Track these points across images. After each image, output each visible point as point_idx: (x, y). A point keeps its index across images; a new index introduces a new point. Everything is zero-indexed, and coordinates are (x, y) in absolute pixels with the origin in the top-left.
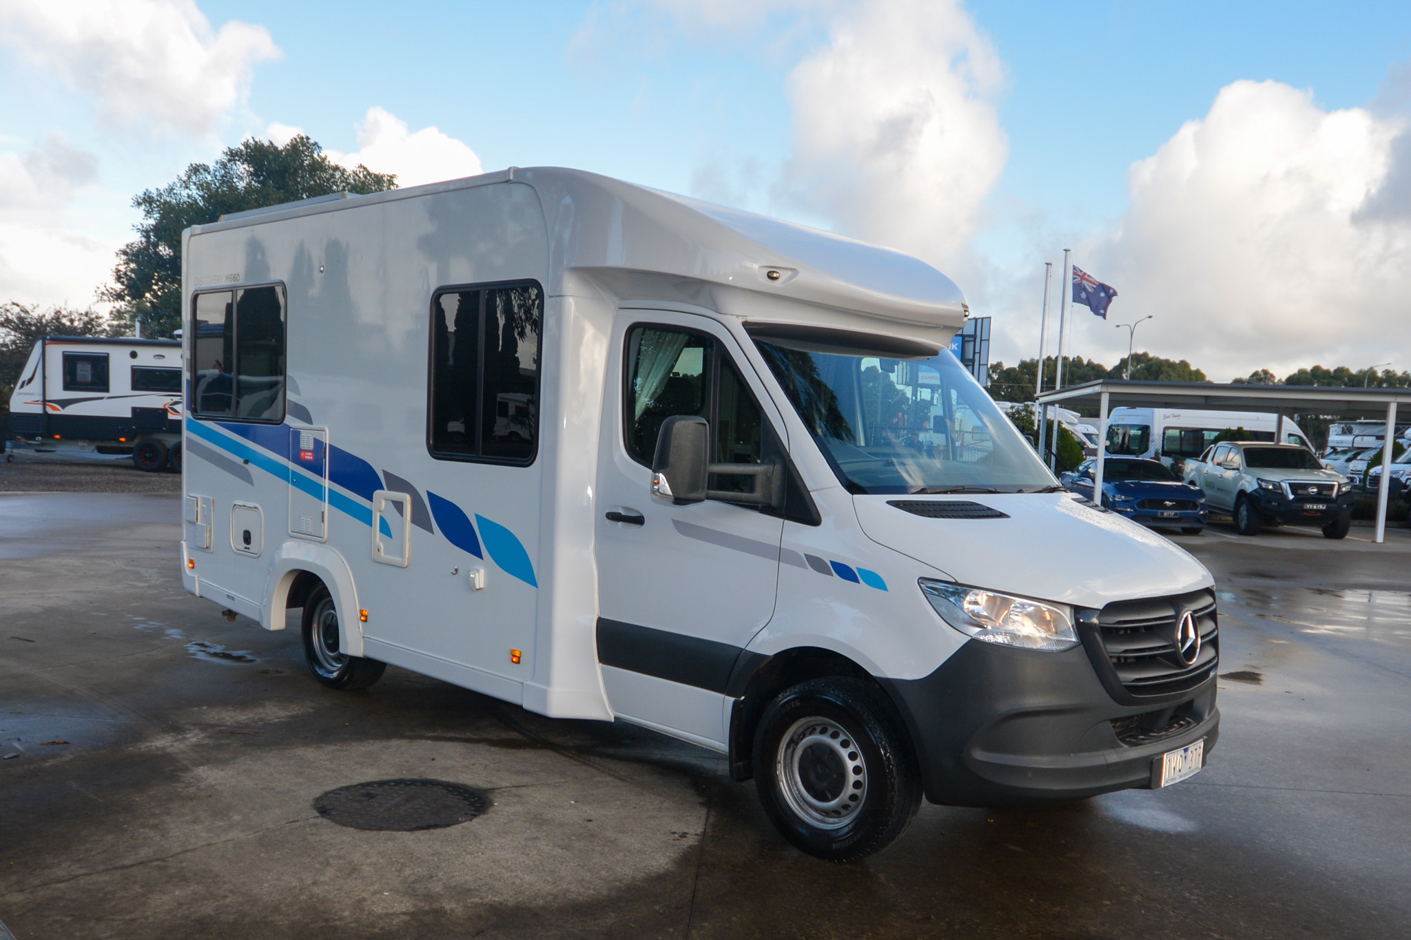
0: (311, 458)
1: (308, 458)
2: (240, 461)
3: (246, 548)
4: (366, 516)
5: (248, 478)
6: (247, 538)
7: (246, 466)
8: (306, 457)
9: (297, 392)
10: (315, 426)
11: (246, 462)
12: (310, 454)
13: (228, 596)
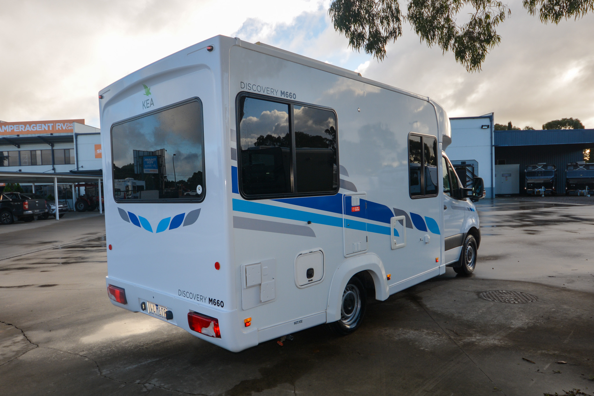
0: (359, 210)
1: (357, 210)
2: (303, 223)
3: (309, 281)
4: (387, 231)
5: (311, 234)
6: (310, 273)
7: (309, 226)
8: (355, 210)
9: (346, 174)
10: (358, 192)
11: (309, 223)
12: (358, 208)
13: (295, 323)
